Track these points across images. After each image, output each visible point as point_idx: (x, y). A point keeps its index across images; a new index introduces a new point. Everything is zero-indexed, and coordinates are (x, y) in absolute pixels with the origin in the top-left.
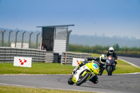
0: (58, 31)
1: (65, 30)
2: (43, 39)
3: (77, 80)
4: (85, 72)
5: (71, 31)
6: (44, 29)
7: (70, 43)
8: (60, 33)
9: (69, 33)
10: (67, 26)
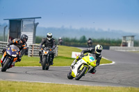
0: (25, 23)
1: (32, 23)
2: (11, 32)
3: (76, 75)
4: (83, 66)
5: (38, 23)
6: (11, 21)
7: (37, 35)
8: (27, 26)
9: (36, 25)
10: (34, 18)
